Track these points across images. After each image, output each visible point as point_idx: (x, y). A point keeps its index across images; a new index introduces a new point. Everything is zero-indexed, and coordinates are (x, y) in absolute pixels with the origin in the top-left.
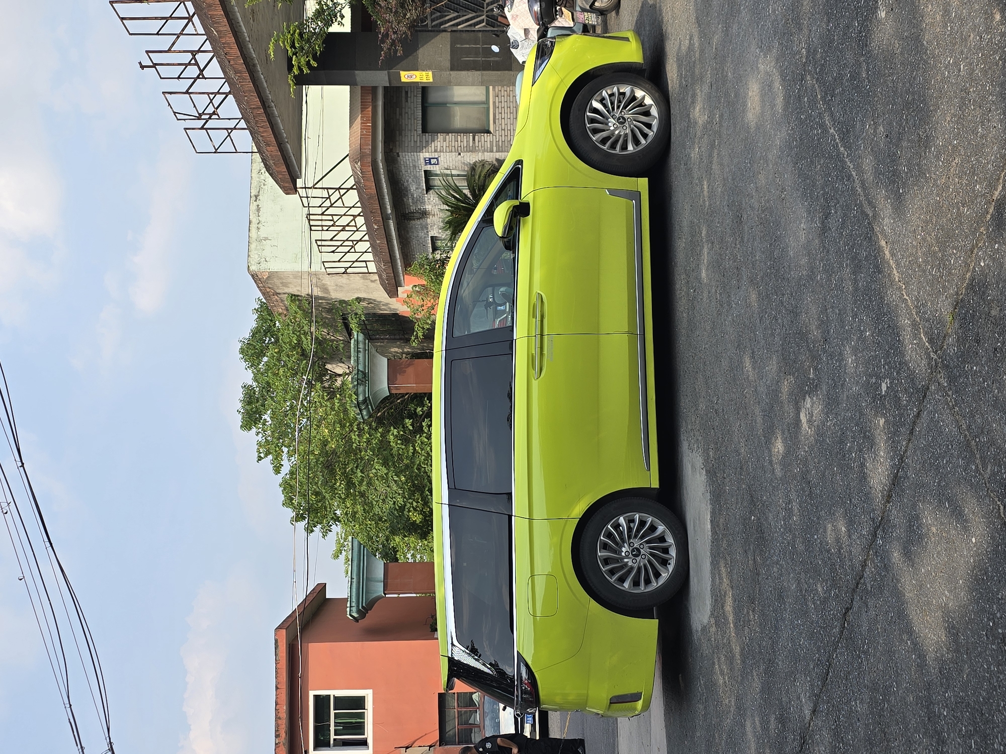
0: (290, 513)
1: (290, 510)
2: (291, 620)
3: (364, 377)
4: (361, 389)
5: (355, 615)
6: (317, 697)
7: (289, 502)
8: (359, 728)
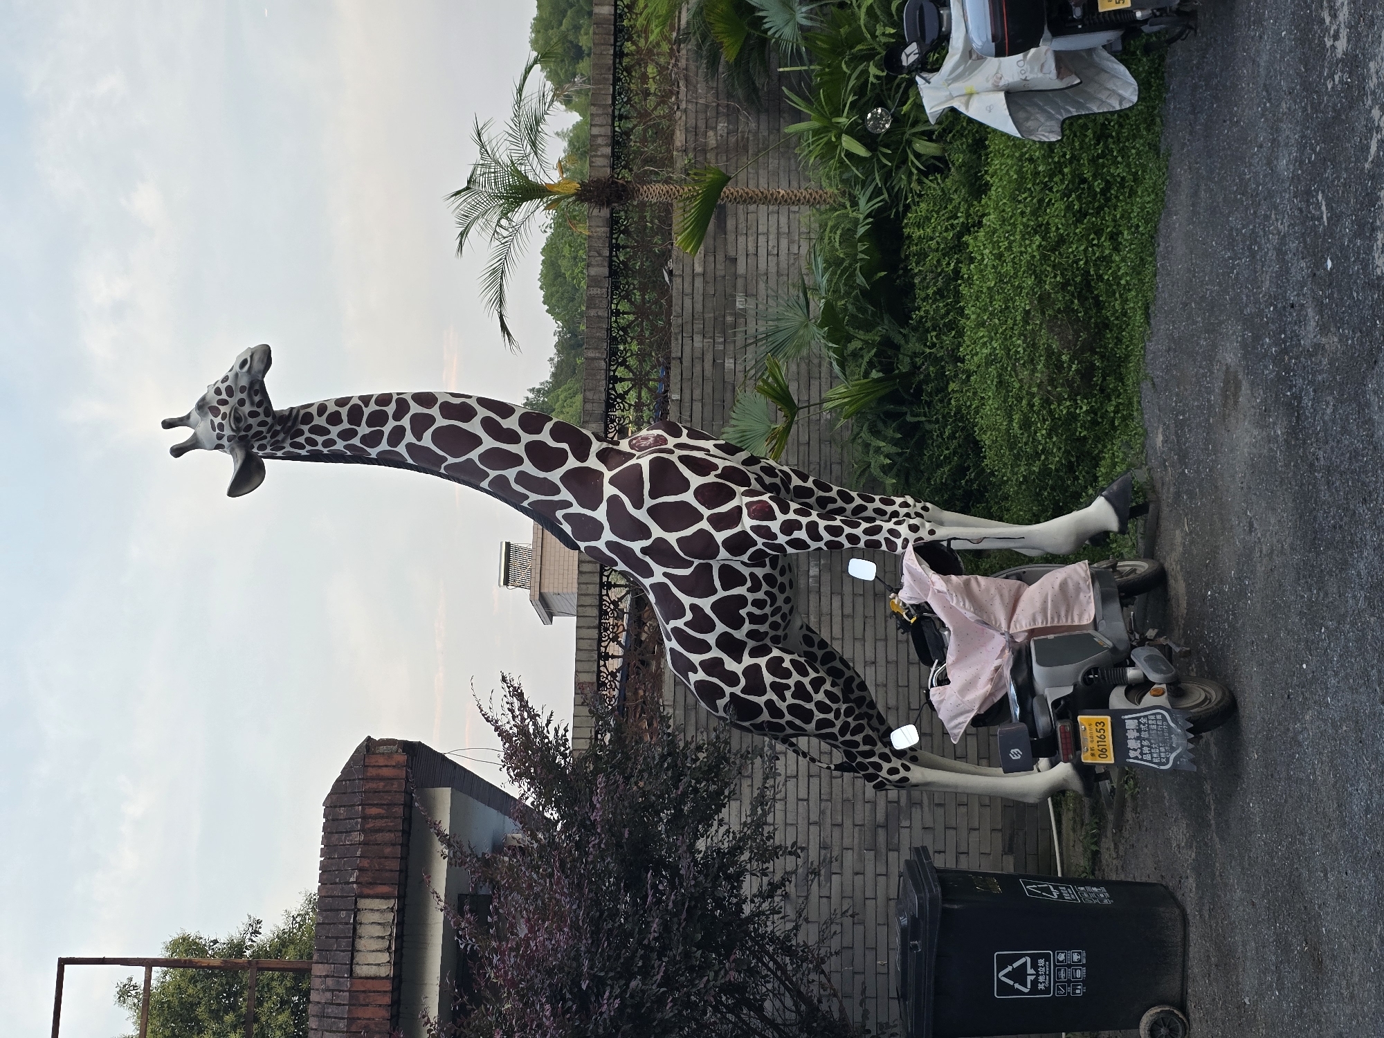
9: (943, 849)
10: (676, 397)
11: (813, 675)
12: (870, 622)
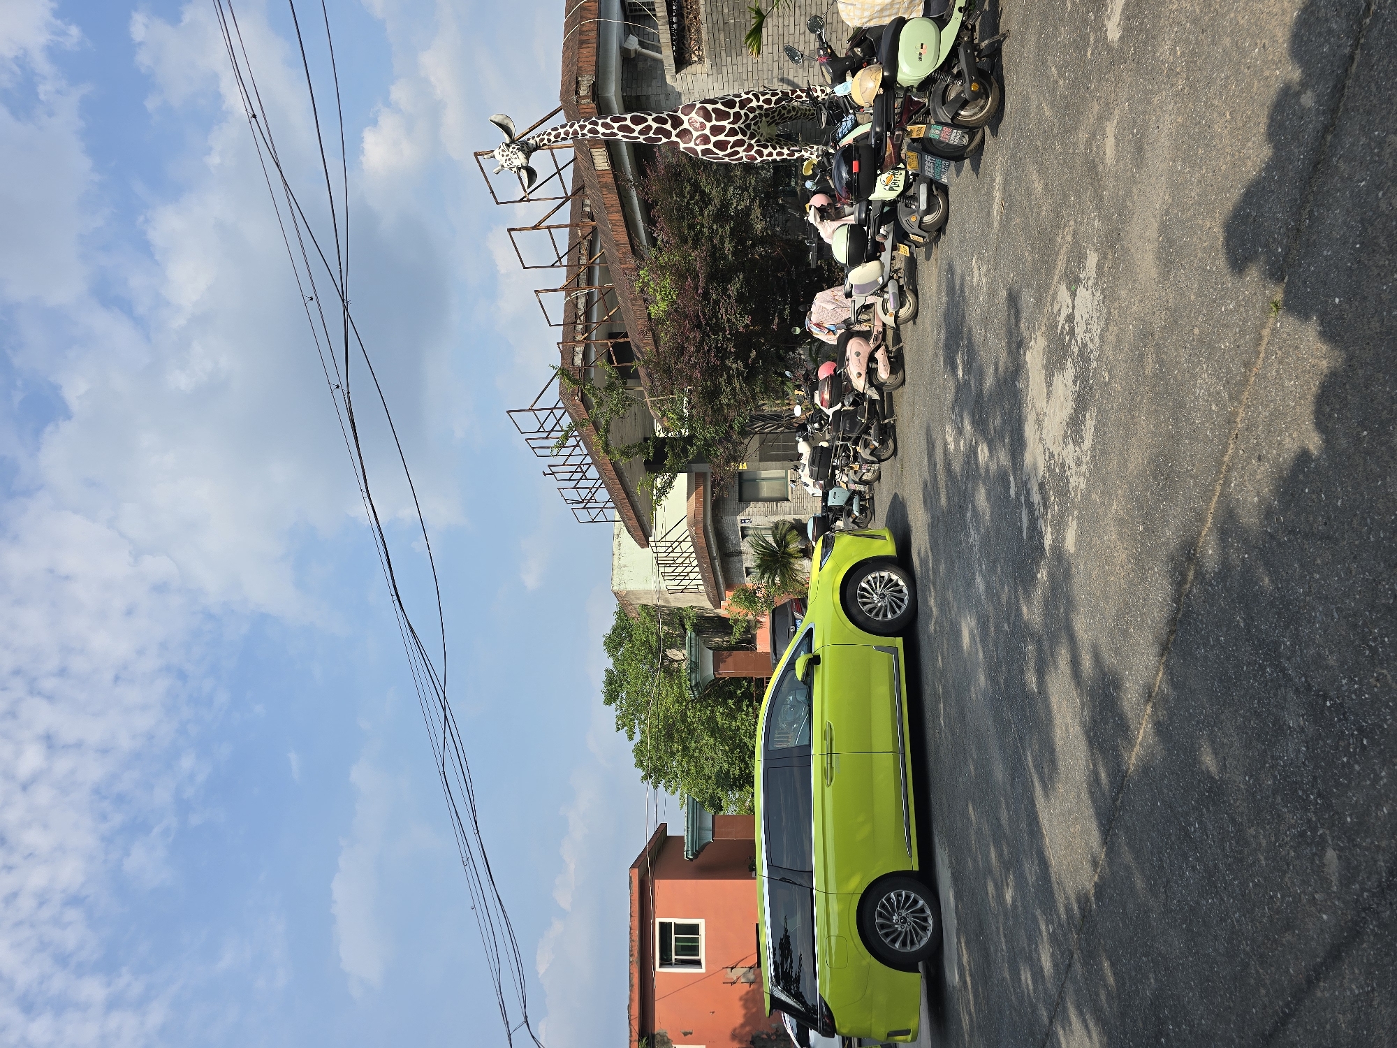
0: (640, 773)
1: (640, 770)
2: (642, 859)
3: (695, 666)
4: (693, 676)
5: (691, 857)
6: (661, 924)
7: (640, 764)
8: (694, 950)
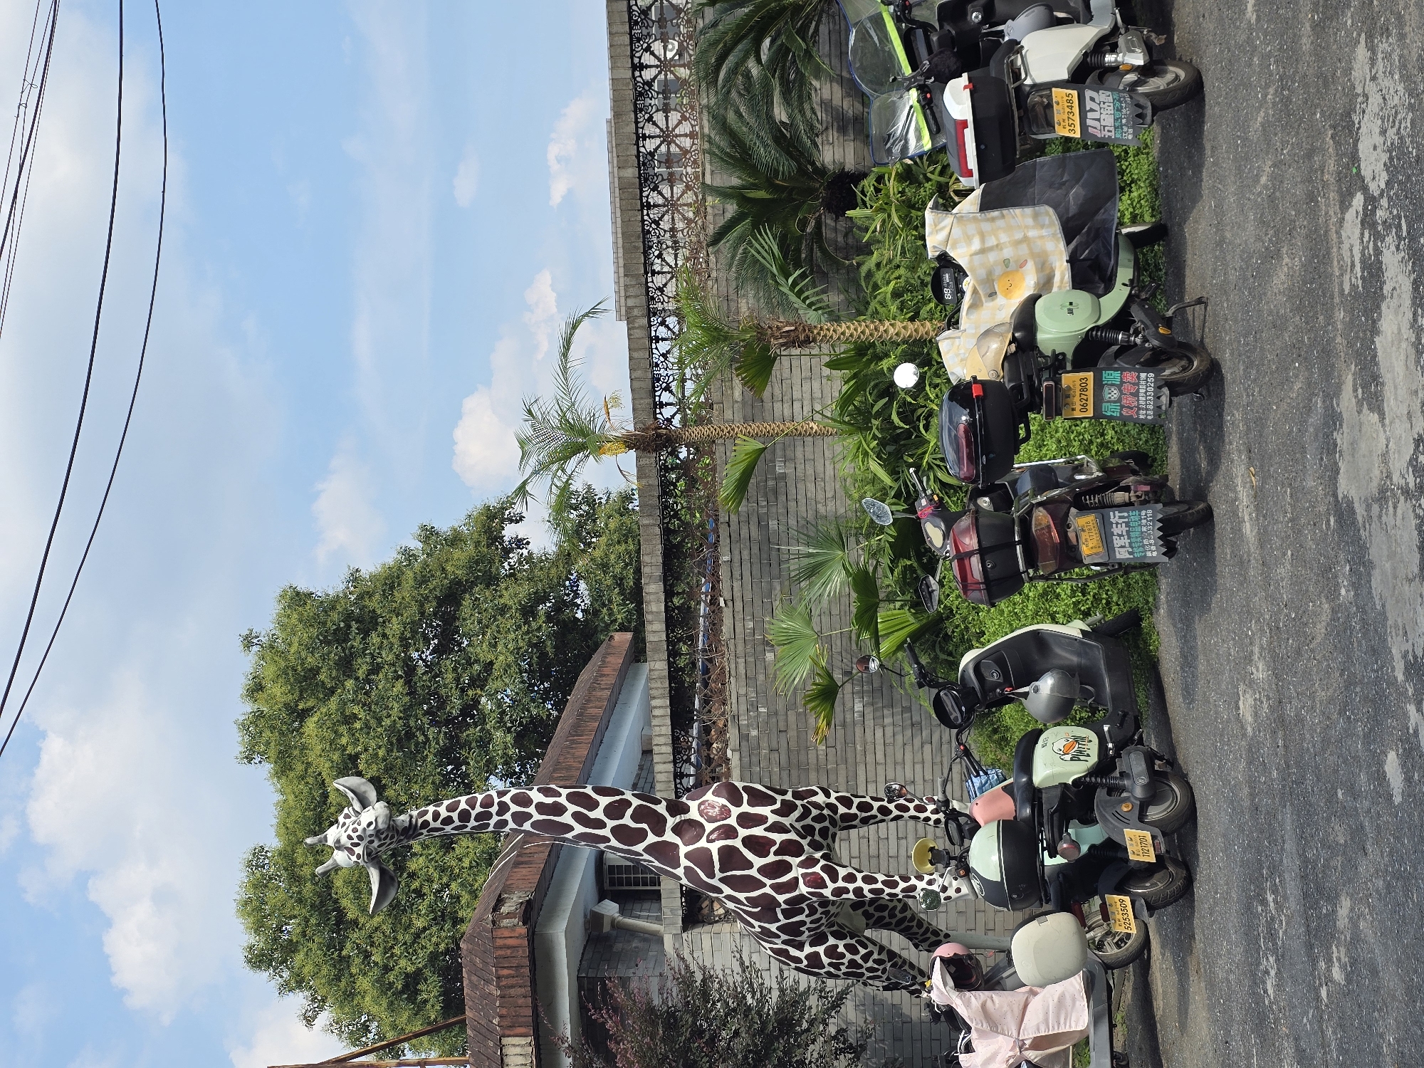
9: (973, 927)
10: (726, 558)
11: (863, 951)
12: (908, 748)
